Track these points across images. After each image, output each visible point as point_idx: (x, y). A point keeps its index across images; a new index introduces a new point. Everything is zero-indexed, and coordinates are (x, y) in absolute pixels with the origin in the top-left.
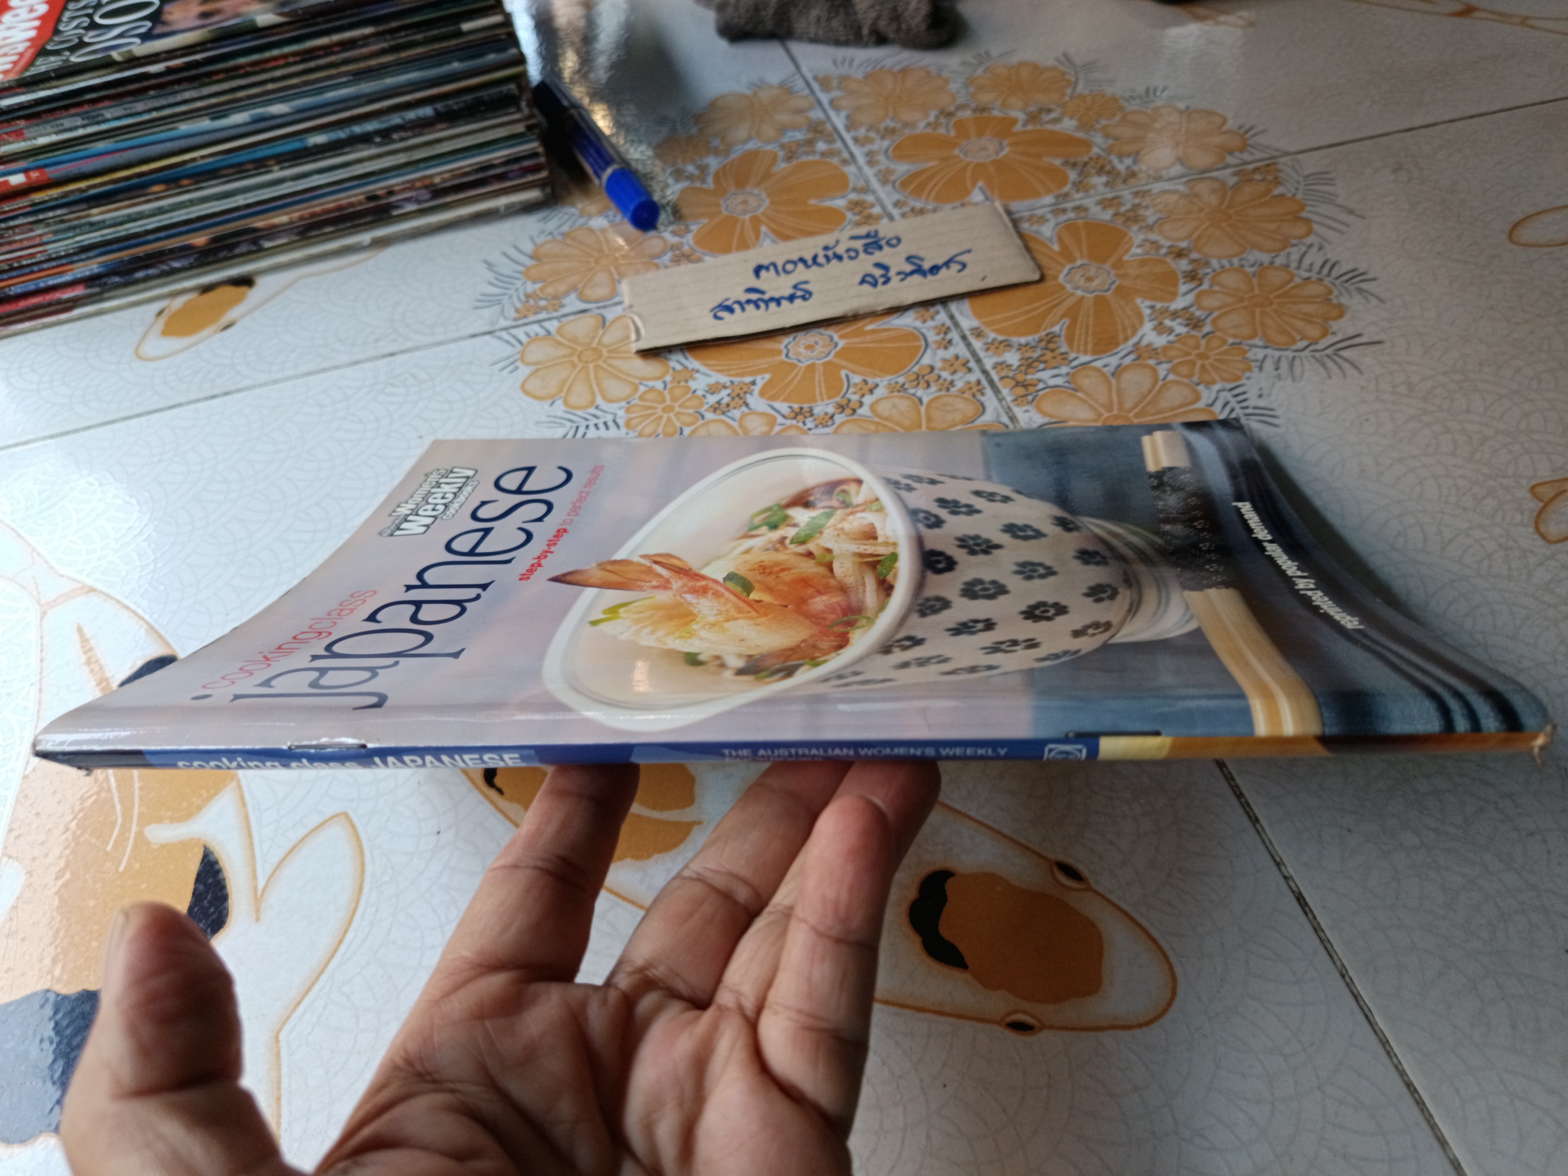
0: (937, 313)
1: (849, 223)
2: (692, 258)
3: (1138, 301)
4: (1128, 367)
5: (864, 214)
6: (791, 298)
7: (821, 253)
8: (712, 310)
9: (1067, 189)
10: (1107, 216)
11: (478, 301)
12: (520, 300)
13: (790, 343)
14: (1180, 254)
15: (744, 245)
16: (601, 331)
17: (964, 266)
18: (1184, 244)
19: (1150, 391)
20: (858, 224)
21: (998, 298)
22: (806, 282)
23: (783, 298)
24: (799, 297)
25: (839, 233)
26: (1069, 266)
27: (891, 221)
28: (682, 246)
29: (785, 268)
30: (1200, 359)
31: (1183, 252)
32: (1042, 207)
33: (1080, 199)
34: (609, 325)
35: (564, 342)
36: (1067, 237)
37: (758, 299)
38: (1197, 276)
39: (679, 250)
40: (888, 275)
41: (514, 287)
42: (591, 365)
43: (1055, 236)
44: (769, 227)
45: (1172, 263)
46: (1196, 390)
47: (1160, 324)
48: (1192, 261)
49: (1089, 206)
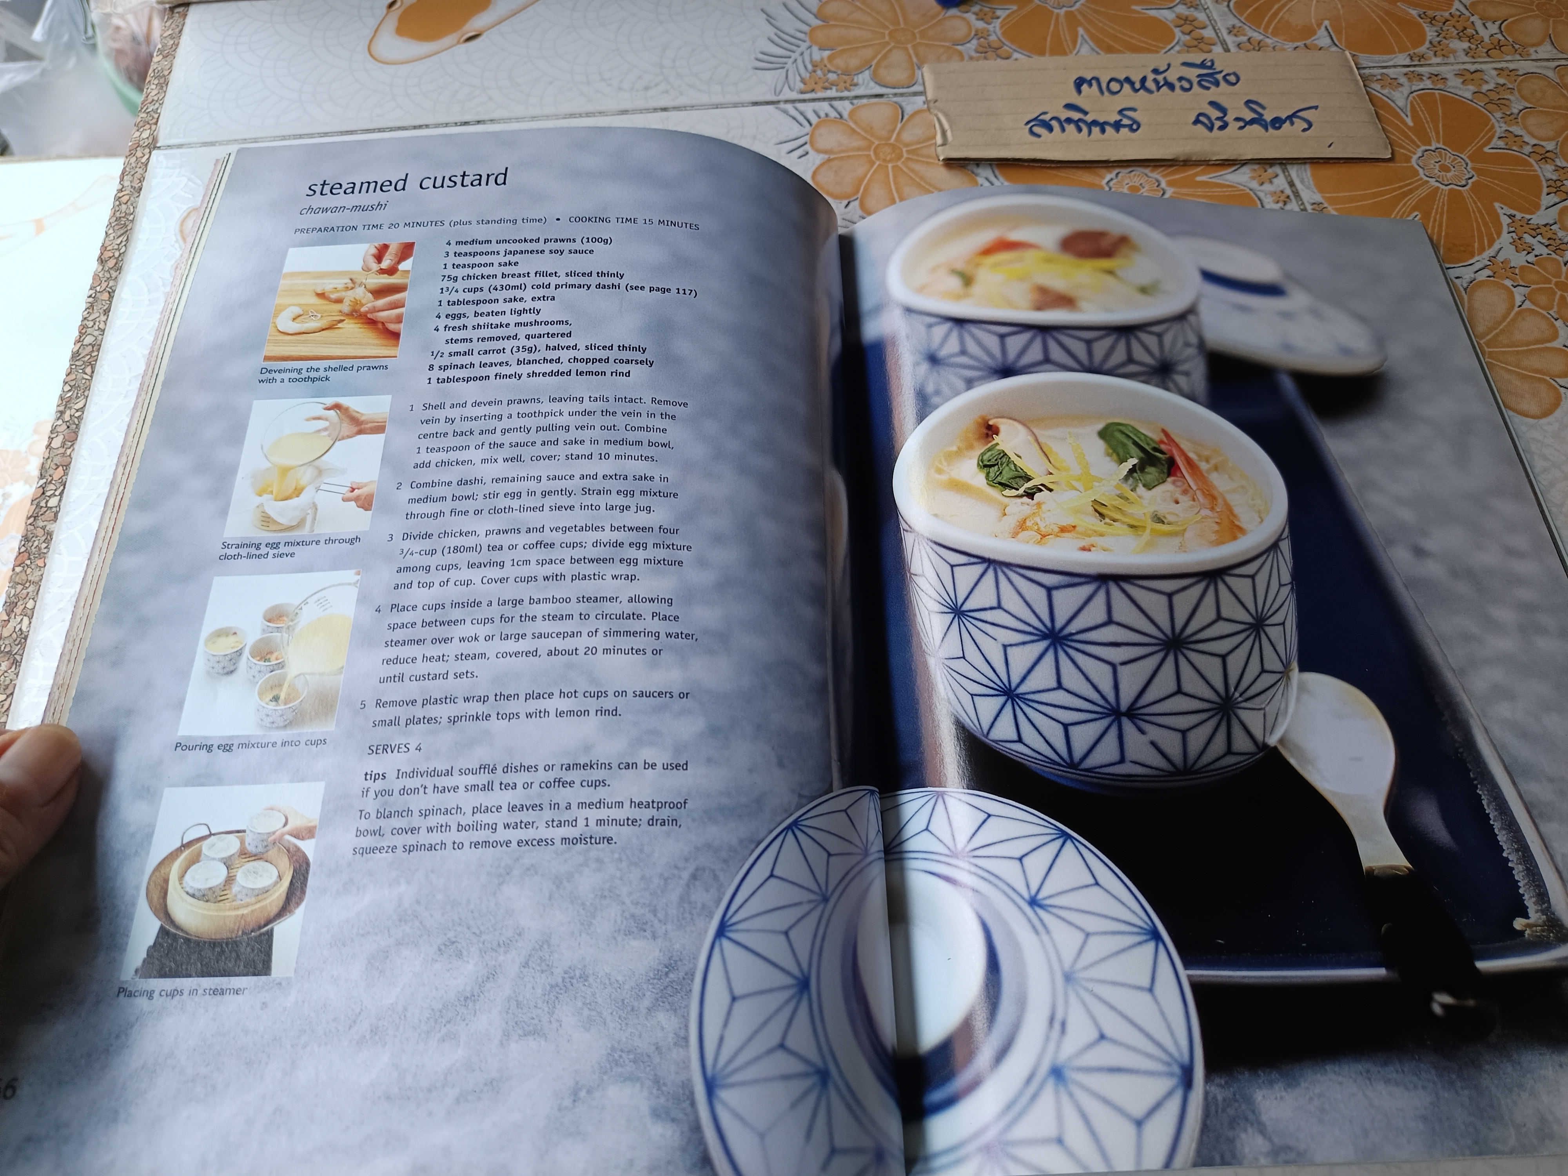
0: (1277, 176)
1: (1177, 43)
2: (999, 51)
3: (1497, 205)
4: (1482, 283)
5: (1194, 34)
6: (1117, 126)
7: (1151, 77)
8: (1028, 123)
9: (1422, 49)
10: (1467, 92)
11: (757, 59)
12: (805, 67)
13: (1112, 179)
14: (1545, 157)
15: (1059, 49)
16: (899, 125)
17: (1310, 125)
18: (1550, 146)
19: (1505, 318)
20: (1189, 47)
21: (1343, 169)
22: (1133, 109)
23: (1106, 123)
24: (1125, 126)
25: (1166, 52)
26: (1424, 148)
27: (1227, 50)
28: (989, 35)
29: (1108, 88)
30: (1559, 290)
31: (1548, 155)
32: (1395, 66)
33: (1438, 64)
34: (908, 120)
35: (859, 130)
36: (1422, 111)
37: (1080, 120)
38: (1562, 188)
39: (985, 39)
40: (1225, 119)
41: (799, 51)
42: (890, 166)
43: (1409, 106)
44: (1087, 31)
45: (1536, 167)
46: (1553, 326)
47: (1519, 239)
48: (1558, 168)
49: (1447, 76)
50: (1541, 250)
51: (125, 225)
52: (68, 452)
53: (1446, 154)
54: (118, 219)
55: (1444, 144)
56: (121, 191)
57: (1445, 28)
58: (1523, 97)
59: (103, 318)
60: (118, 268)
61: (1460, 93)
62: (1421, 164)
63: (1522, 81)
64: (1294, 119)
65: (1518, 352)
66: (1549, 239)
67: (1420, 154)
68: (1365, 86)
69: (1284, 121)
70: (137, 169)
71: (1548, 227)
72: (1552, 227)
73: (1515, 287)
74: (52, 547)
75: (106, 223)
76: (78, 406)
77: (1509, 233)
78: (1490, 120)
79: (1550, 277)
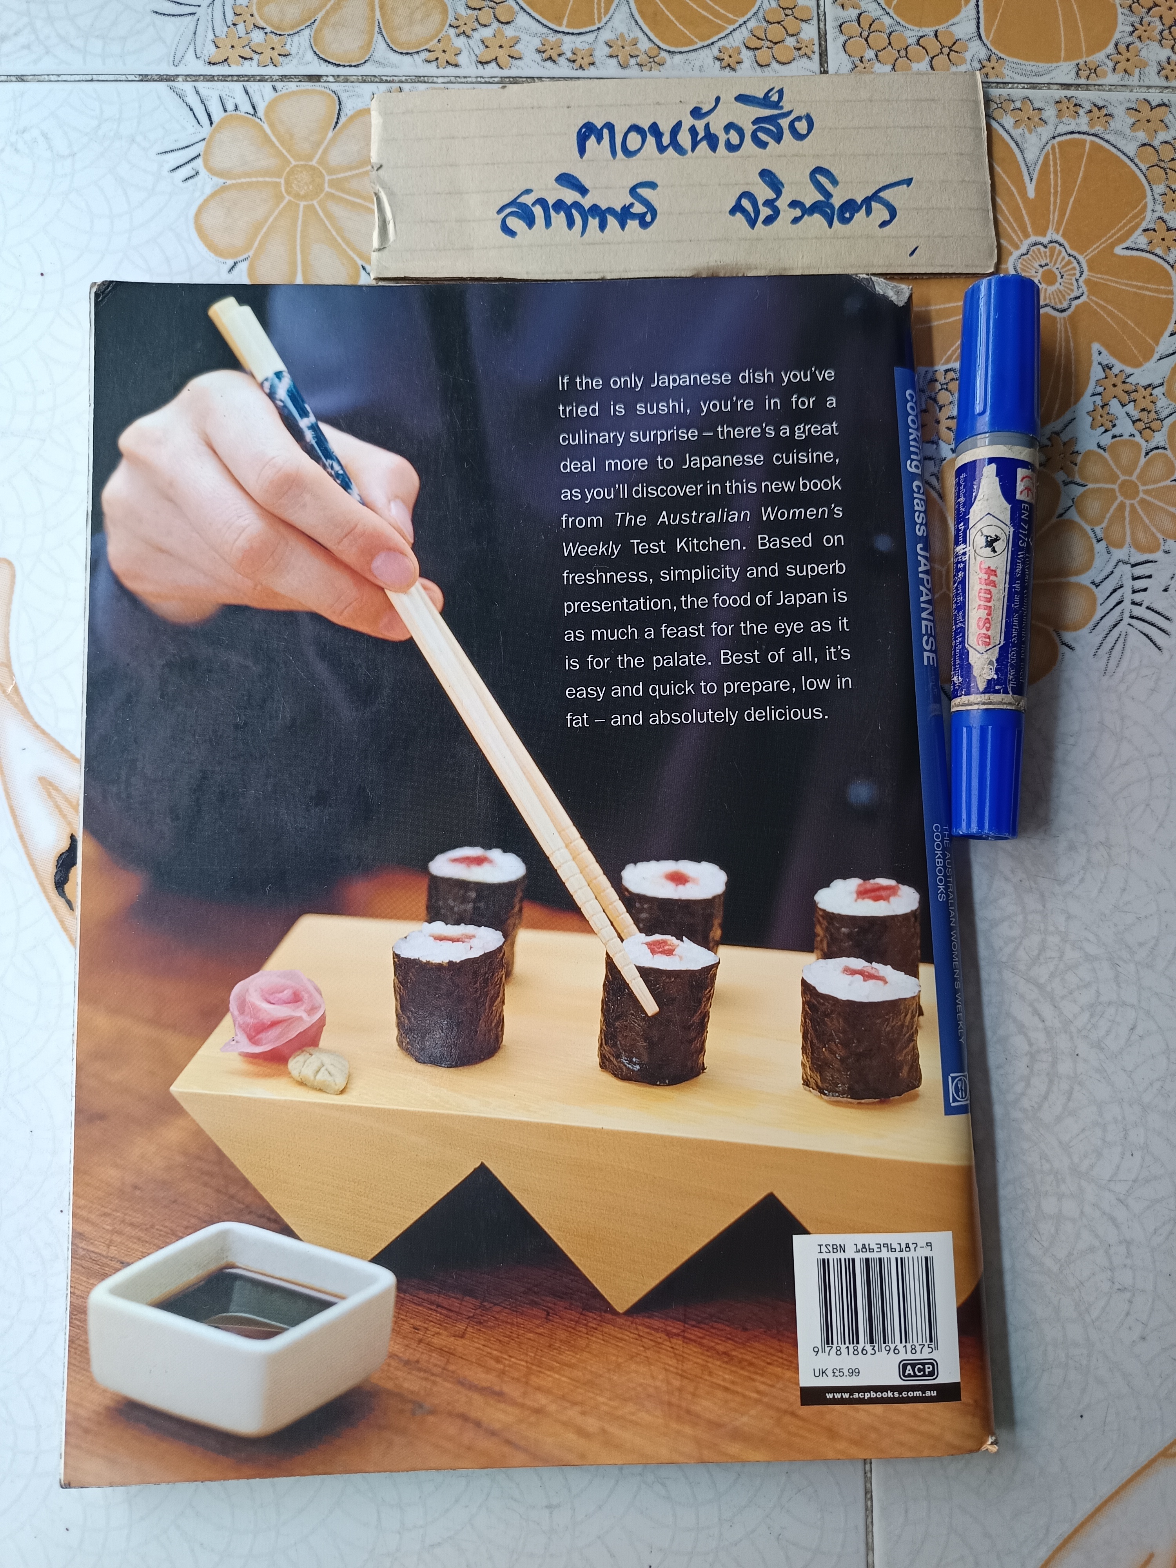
7: (687, 122)
8: (501, 210)
9: (1099, 57)
10: (1132, 143)
12: (224, 15)
16: (330, 134)
17: (893, 215)
22: (652, 185)
26: (1033, 239)
34: (344, 125)
35: (273, 139)
36: (1055, 172)
46: (1091, 549)
47: (1102, 407)
49: (1115, 111)
50: (1125, 427)
53: (1060, 252)
55: (1064, 235)
57: (1147, 19)
61: (1121, 144)
62: (1019, 267)
64: (875, 206)
66: (1143, 410)
67: (1023, 250)
68: (987, 119)
69: (861, 208)
71: (1148, 392)
72: (1156, 391)
73: (1066, 484)
77: (1094, 394)
78: (1145, 197)
79: (1119, 473)
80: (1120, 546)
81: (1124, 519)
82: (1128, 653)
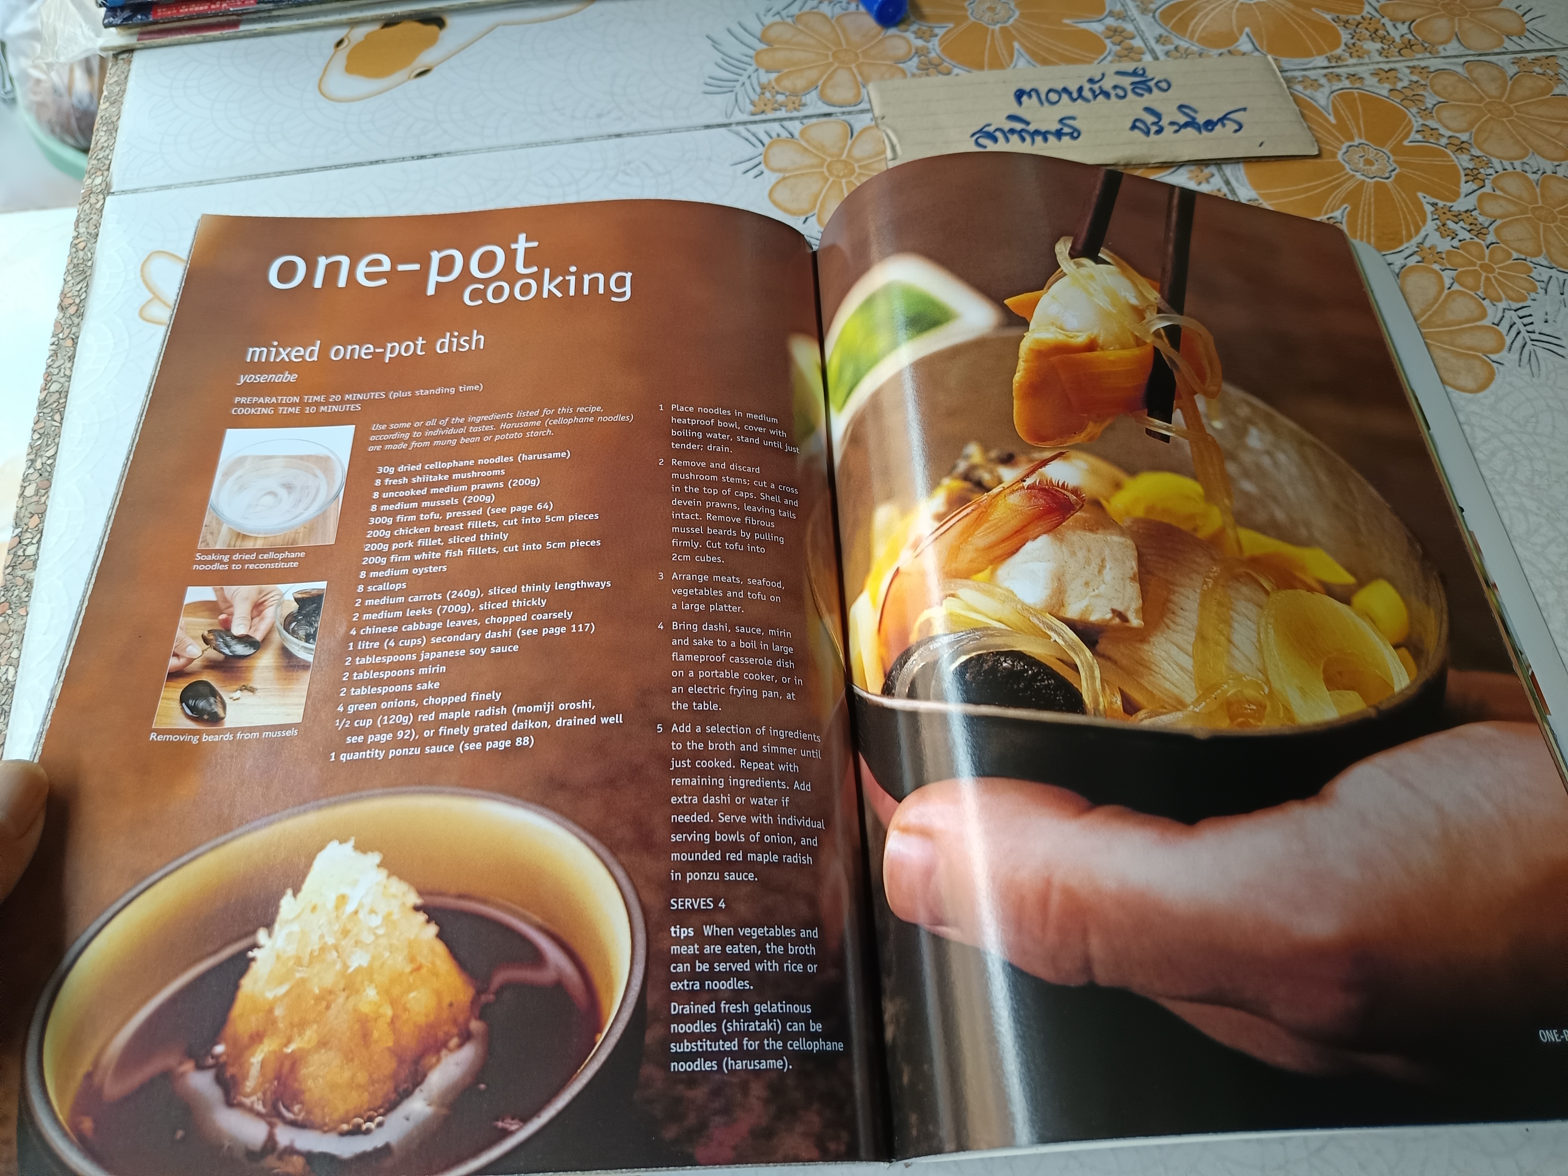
0: (1213, 175)
1: (1109, 53)
2: (940, 68)
3: (1420, 195)
4: (1412, 268)
5: (1124, 44)
6: (1059, 134)
7: (1087, 86)
8: (973, 135)
9: (1339, 51)
10: (1383, 90)
12: (754, 90)
14: (1461, 148)
15: (997, 64)
16: (849, 142)
17: (1241, 127)
18: (1464, 137)
19: (1436, 300)
20: (1120, 57)
21: (1275, 168)
22: (1073, 118)
23: (1047, 132)
24: (1066, 134)
25: (1099, 63)
26: (1347, 144)
27: (1156, 58)
28: (929, 53)
29: (1048, 98)
30: (1485, 271)
31: (1463, 145)
32: (1314, 68)
33: (1355, 65)
34: (858, 137)
35: (811, 149)
36: (1343, 109)
37: (1022, 130)
38: (1479, 176)
39: (926, 56)
40: (1161, 123)
41: (746, 74)
42: (844, 181)
43: (1330, 105)
44: (1022, 45)
45: (1453, 157)
46: (1482, 305)
47: (1443, 225)
48: (1473, 158)
49: (1363, 76)
50: (1464, 235)
51: (84, 272)
52: (43, 499)
53: (1368, 149)
54: (76, 266)
55: (1366, 139)
56: (77, 237)
57: (1358, 30)
58: (1436, 93)
59: (69, 365)
60: (80, 314)
61: (1377, 91)
62: (1346, 159)
63: (1434, 77)
64: (1226, 122)
65: (1451, 332)
66: (1471, 224)
67: (1344, 150)
68: (1289, 88)
69: (1216, 124)
70: (92, 216)
71: (1469, 214)
72: (1473, 213)
73: (1443, 270)
74: (33, 595)
75: (64, 270)
76: (49, 454)
77: (1433, 220)
78: (1406, 115)
79: (1475, 260)
80: (1500, 300)
81: (1494, 285)
82: (1542, 362)
